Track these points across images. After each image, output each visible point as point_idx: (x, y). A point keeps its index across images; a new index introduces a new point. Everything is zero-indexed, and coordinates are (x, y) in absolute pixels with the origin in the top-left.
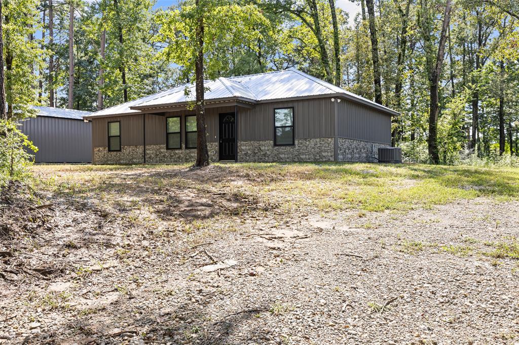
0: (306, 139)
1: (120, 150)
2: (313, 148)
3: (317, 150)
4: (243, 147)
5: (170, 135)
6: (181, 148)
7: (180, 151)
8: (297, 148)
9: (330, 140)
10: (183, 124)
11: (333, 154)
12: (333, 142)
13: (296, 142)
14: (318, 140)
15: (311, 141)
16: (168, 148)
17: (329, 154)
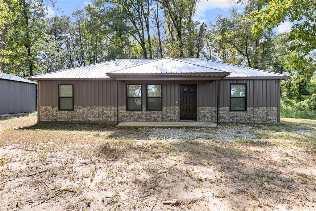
0: (255, 107)
1: (73, 110)
2: (262, 113)
3: (265, 115)
4: (202, 110)
5: (130, 99)
6: (141, 110)
7: (141, 112)
8: (248, 113)
9: (274, 108)
10: (145, 91)
11: (276, 118)
12: (276, 110)
13: (248, 109)
14: (265, 108)
15: (260, 108)
16: (127, 110)
17: (274, 118)
